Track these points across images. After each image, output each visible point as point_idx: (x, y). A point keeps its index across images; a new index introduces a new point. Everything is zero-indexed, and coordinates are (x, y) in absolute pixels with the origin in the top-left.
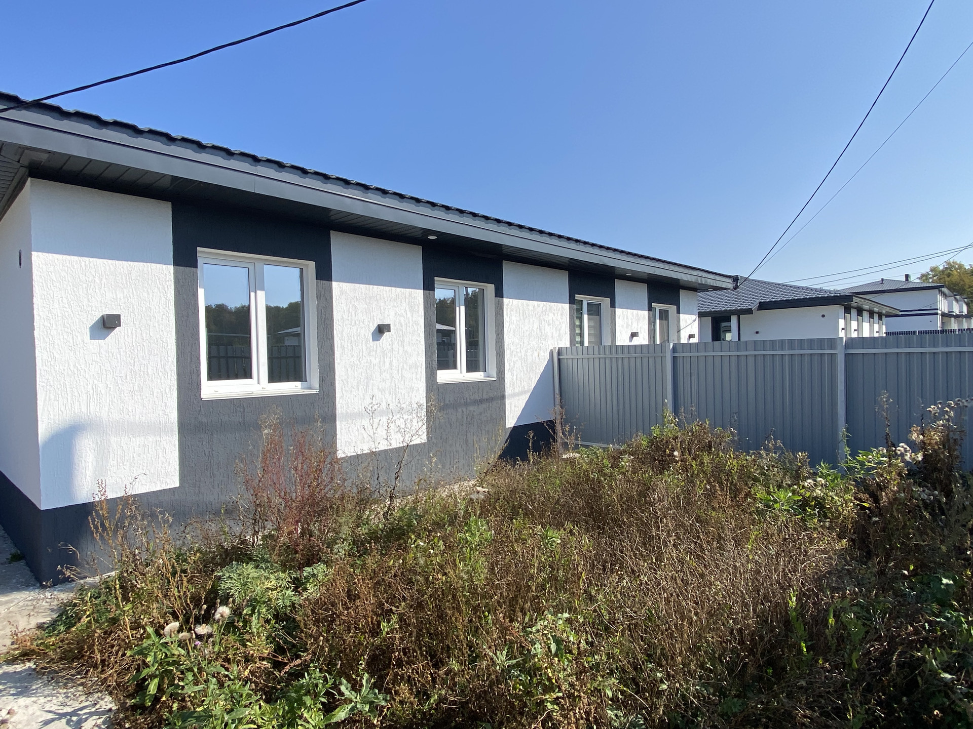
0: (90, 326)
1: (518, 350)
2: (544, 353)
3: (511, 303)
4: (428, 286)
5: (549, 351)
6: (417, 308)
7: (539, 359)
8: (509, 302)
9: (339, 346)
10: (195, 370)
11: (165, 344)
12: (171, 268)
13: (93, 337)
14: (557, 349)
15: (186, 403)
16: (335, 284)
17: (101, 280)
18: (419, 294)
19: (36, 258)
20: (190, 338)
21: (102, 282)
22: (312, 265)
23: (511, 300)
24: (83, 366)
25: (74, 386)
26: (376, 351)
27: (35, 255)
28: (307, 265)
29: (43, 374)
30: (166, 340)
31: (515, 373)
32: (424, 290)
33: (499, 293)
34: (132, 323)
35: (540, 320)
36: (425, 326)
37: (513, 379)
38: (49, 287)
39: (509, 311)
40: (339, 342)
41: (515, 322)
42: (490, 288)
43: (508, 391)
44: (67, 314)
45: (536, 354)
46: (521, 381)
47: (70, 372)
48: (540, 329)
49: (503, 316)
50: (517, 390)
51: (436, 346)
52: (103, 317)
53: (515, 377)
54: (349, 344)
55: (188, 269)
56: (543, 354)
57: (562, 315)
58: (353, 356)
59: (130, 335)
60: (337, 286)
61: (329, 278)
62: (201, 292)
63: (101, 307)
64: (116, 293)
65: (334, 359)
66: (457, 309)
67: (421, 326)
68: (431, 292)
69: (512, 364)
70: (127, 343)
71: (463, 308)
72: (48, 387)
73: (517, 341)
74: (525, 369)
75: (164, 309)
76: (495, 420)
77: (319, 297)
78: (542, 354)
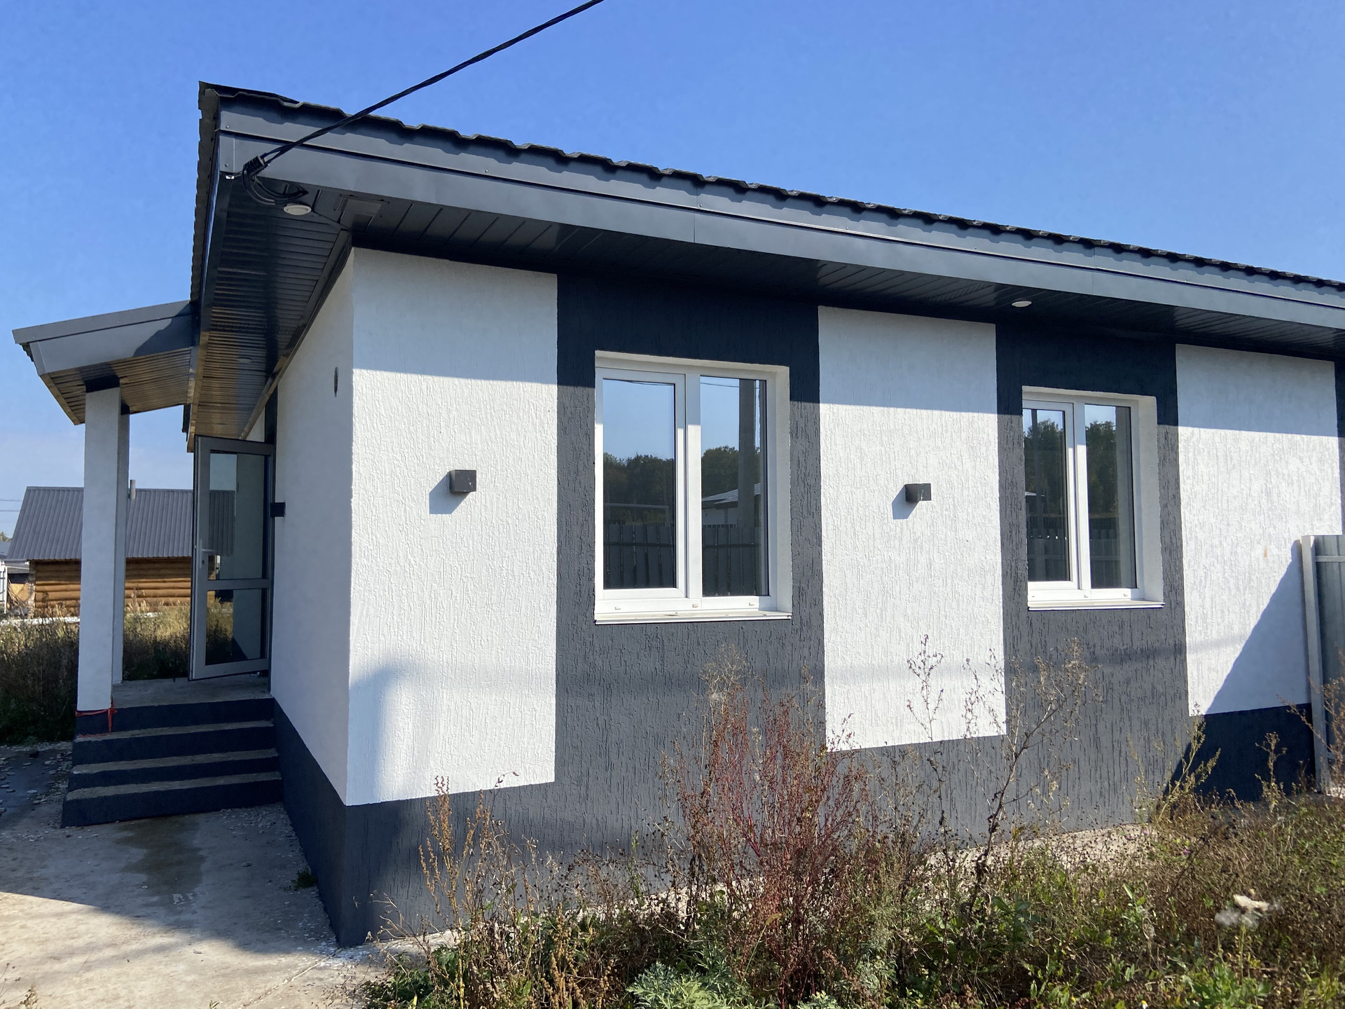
0: (431, 490)
1: (1216, 542)
2: (1279, 548)
3: (1197, 436)
4: (1008, 405)
5: (1289, 546)
6: (984, 449)
7: (1267, 562)
8: (1193, 434)
9: (831, 527)
10: (586, 569)
11: (541, 522)
12: (554, 388)
13: (434, 510)
14: (1312, 539)
15: (571, 628)
16: (823, 407)
17: (449, 411)
18: (989, 422)
19: (358, 378)
20: (580, 512)
21: (451, 416)
22: (783, 373)
23: (1196, 430)
24: (417, 559)
25: (404, 592)
26: (901, 540)
27: (356, 372)
28: (774, 375)
29: (361, 570)
30: (543, 515)
31: (1208, 593)
32: (998, 413)
33: (1168, 415)
34: (492, 485)
35: (1268, 473)
36: (1002, 487)
37: (1203, 607)
38: (375, 426)
39: (1191, 455)
40: (830, 520)
41: (1206, 478)
42: (1145, 406)
43: (1194, 633)
44: (398, 469)
45: (1259, 551)
46: (1222, 612)
47: (398, 569)
48: (1269, 494)
49: (1177, 466)
50: (1214, 634)
51: (1024, 530)
52: (450, 475)
53: (1208, 604)
54: (849, 525)
55: (579, 390)
56: (1275, 551)
57: (1320, 460)
58: (855, 547)
59: (488, 505)
60: (827, 412)
61: (815, 399)
62: (599, 430)
63: (448, 458)
64: (470, 433)
65: (820, 554)
66: (1070, 451)
67: (992, 488)
68: (1014, 418)
69: (1201, 573)
70: (483, 519)
71: (1082, 450)
72: (367, 594)
73: (1213, 520)
74: (1232, 586)
75: (542, 460)
76: (1163, 698)
77: (794, 434)
78: (1273, 549)
